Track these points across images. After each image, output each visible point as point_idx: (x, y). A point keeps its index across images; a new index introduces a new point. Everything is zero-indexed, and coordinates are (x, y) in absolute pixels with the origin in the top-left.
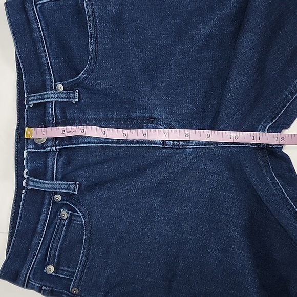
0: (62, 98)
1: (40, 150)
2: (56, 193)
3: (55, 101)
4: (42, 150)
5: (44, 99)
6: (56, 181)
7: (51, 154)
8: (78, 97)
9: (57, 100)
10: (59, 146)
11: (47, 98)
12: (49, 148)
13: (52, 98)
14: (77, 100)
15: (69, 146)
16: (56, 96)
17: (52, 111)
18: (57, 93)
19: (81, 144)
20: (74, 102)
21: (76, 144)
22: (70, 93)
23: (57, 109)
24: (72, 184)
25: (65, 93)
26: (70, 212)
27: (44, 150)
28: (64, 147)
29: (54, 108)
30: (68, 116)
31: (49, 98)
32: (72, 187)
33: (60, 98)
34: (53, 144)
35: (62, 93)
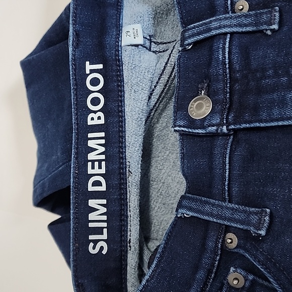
0: (246, 25)
1: (197, 131)
2: (228, 229)
3: (232, 34)
4: (200, 131)
5: (210, 30)
6: (230, 202)
7: (220, 142)
8: (277, 20)
9: (235, 30)
10: (234, 124)
11: (216, 28)
12: (215, 128)
13: (224, 27)
14: (275, 27)
15: (252, 125)
16: (234, 22)
17: (224, 54)
18: (237, 17)
19: (277, 120)
20: (269, 33)
21: (266, 121)
22: (261, 14)
23: (234, 51)
24: (256, 214)
25: (251, 16)
26: (251, 277)
27: (204, 131)
28: (244, 126)
29: (227, 50)
30: (254, 64)
31: (220, 27)
32: (254, 219)
33: (240, 25)
34: (222, 119)
35: (246, 16)
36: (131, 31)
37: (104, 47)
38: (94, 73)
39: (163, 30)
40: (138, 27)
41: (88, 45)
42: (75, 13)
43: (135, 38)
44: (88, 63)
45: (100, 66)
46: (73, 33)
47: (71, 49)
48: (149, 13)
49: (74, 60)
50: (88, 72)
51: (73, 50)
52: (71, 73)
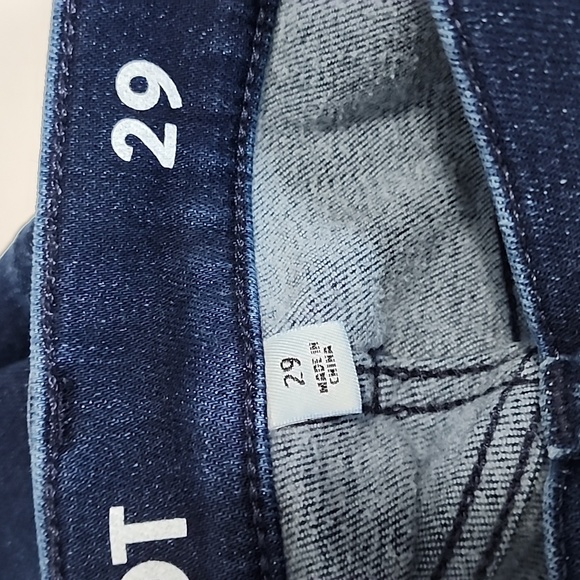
36: (306, 357)
37: (190, 441)
38: (151, 563)
39: (416, 318)
40: (333, 334)
41: (115, 429)
42: (52, 290)
43: (324, 388)
44: (116, 513)
45: (175, 528)
46: (47, 386)
47: (37, 457)
48: (366, 262)
49: (54, 502)
50: (119, 557)
51: (48, 460)
52: (43, 562)
